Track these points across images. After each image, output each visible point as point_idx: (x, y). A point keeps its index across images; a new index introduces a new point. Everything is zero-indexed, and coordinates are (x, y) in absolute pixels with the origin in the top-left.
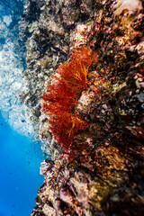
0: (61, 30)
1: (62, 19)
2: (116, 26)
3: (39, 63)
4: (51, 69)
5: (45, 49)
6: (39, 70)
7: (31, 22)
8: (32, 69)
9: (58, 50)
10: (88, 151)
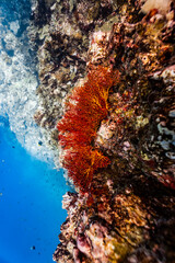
0: (77, 33)
1: (78, 19)
2: (139, 38)
3: (53, 77)
4: (69, 83)
5: (60, 59)
6: (55, 85)
7: (41, 27)
8: (46, 84)
9: (75, 58)
10: (107, 197)
